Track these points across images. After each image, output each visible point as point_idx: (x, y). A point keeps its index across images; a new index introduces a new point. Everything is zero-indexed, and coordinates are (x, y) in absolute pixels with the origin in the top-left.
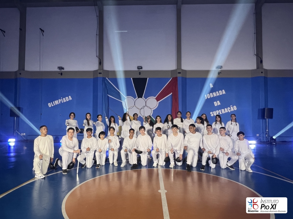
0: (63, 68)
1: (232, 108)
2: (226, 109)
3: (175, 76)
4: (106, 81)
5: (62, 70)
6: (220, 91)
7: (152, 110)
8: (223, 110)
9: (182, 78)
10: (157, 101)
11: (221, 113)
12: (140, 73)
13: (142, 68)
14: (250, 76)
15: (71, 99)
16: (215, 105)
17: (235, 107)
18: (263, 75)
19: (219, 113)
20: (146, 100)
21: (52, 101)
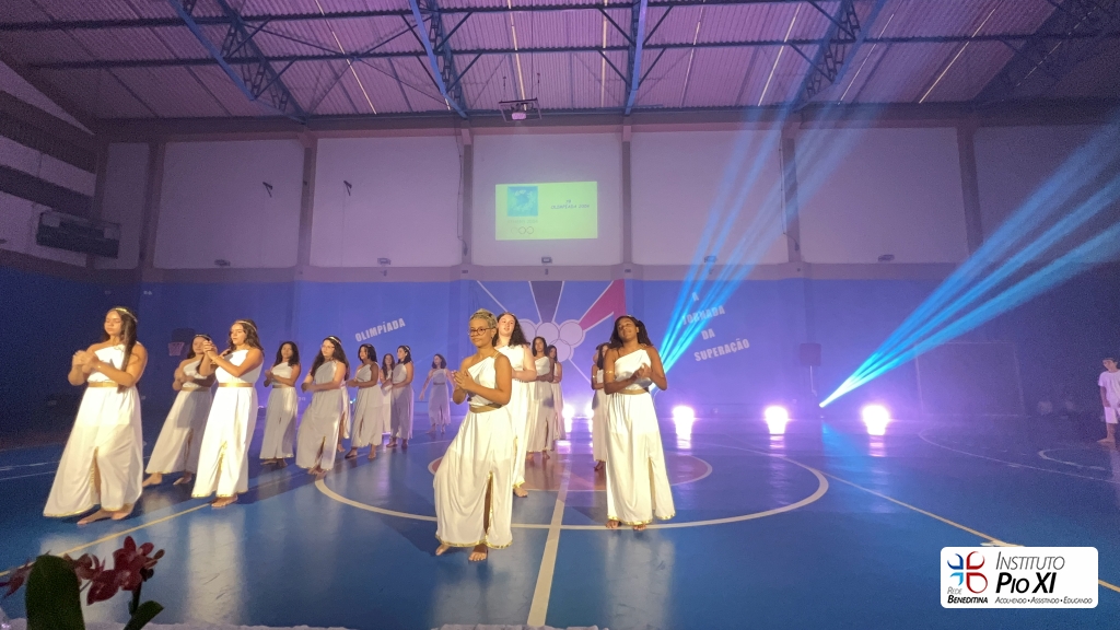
0: (388, 262)
1: (739, 343)
2: (726, 346)
3: (618, 278)
5: (387, 265)
6: (714, 309)
7: (573, 347)
8: (720, 348)
9: (634, 281)
10: (583, 329)
11: (716, 355)
12: (547, 272)
13: (550, 261)
14: (777, 279)
15: (402, 324)
16: (705, 337)
17: (746, 342)
18: (801, 274)
19: (713, 355)
20: (559, 327)
21: (363, 329)
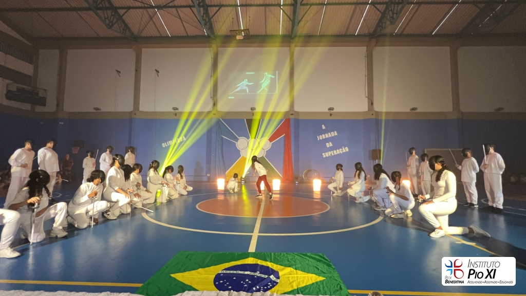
0: (177, 109)
1: (344, 149)
2: (338, 150)
3: (287, 118)
4: (220, 122)
5: (177, 111)
6: (332, 133)
7: (265, 150)
8: (335, 151)
9: (295, 119)
10: (270, 142)
11: (333, 155)
13: (255, 109)
14: (362, 119)
15: (184, 139)
16: (328, 146)
17: (347, 148)
18: (374, 117)
19: (331, 154)
20: (259, 141)
21: (166, 141)
